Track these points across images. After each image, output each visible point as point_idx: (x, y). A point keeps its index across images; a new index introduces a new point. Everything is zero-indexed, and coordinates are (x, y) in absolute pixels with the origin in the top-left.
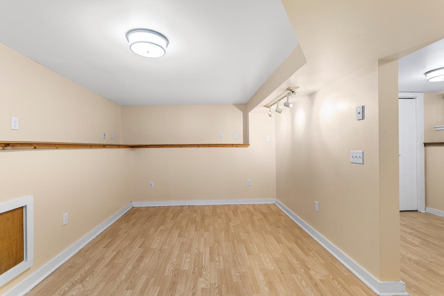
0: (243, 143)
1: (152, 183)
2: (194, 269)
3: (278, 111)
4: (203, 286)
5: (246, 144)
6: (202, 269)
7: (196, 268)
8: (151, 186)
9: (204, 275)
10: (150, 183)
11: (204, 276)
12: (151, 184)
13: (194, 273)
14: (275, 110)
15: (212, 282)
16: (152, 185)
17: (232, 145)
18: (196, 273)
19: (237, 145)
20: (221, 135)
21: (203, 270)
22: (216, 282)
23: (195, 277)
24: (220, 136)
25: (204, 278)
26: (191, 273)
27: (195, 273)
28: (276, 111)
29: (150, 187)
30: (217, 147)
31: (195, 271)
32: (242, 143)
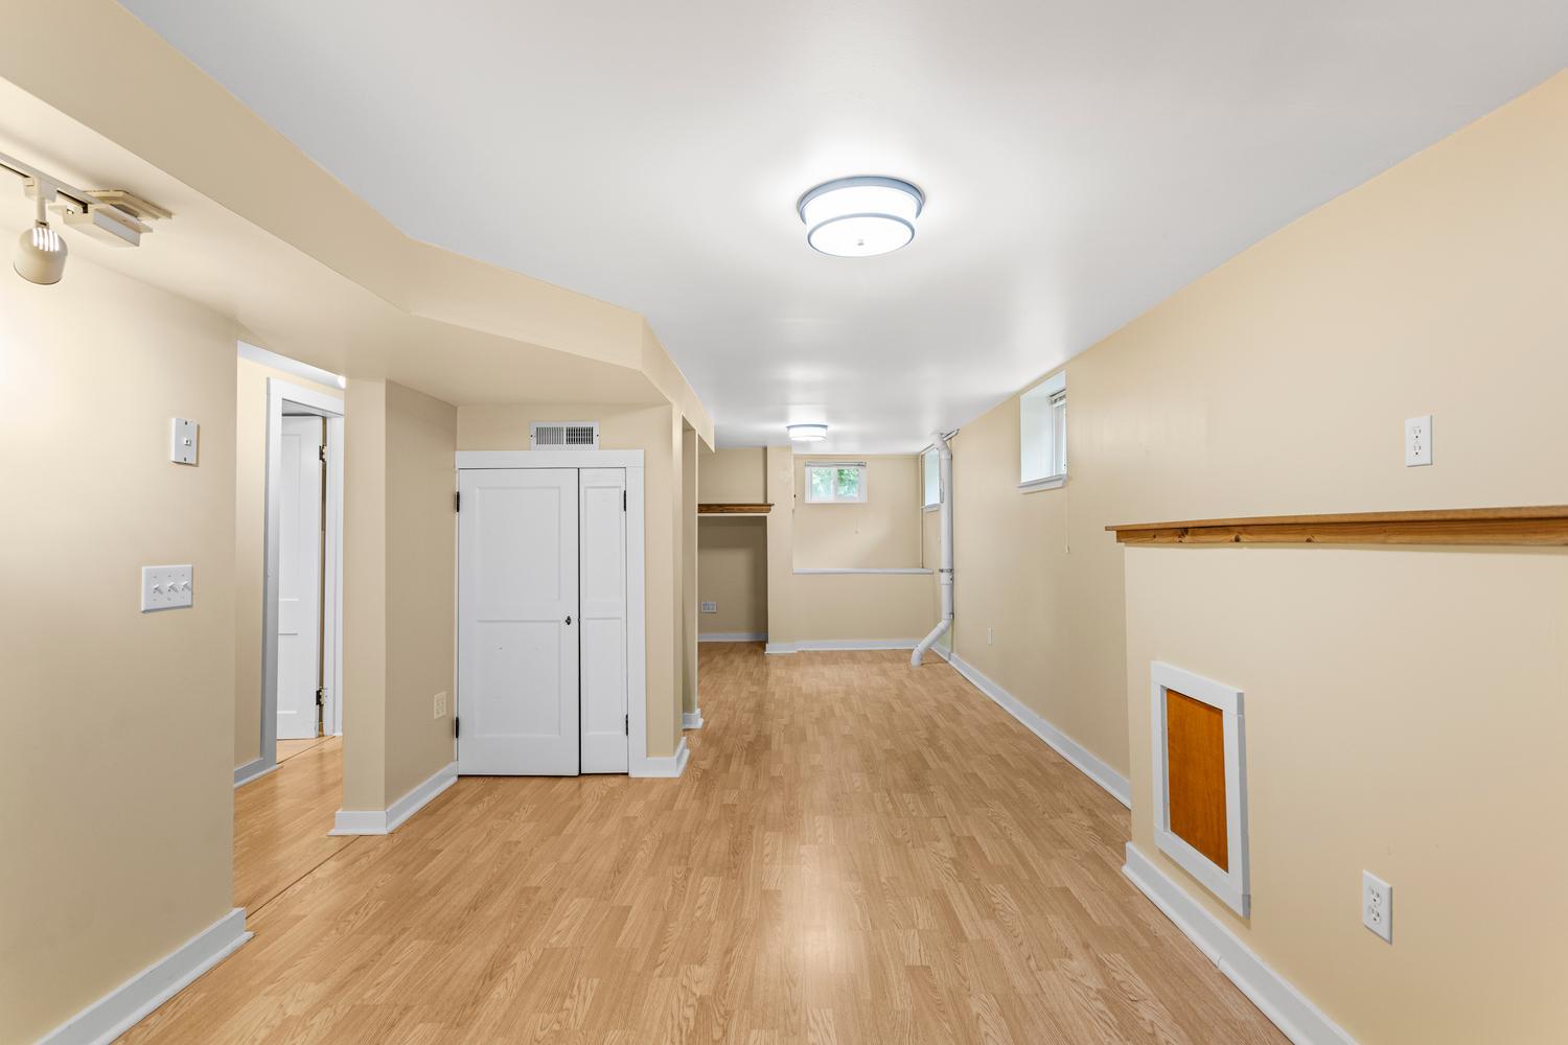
2: (725, 1032)
4: (699, 971)
6: (695, 1031)
7: (717, 1035)
9: (690, 1006)
11: (692, 1000)
13: (727, 1015)
15: (669, 979)
18: (719, 1011)
21: (692, 1024)
22: (657, 979)
23: (721, 997)
25: (695, 994)
26: (737, 1012)
27: (723, 1013)
31: (721, 1021)
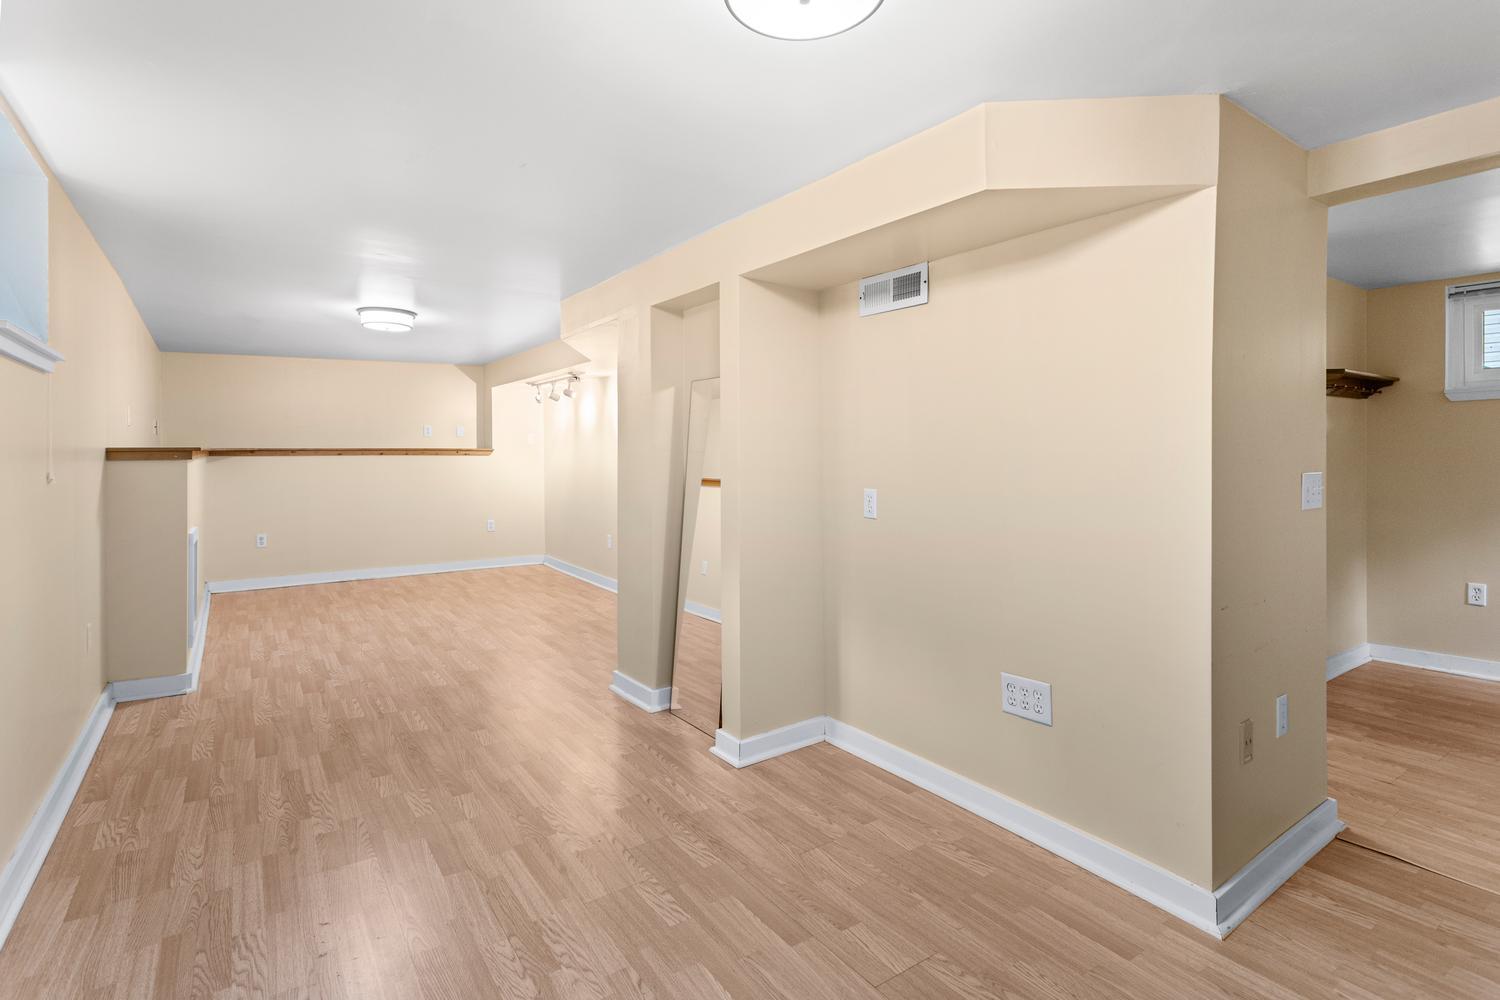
0: (478, 446)
1: (265, 536)
3: (554, 398)
5: (484, 448)
8: (262, 543)
10: (259, 536)
12: (261, 539)
14: (549, 395)
16: (265, 541)
17: (457, 451)
19: (467, 452)
20: (428, 429)
24: (426, 431)
28: (551, 397)
29: (259, 545)
30: (423, 454)
32: (474, 446)
